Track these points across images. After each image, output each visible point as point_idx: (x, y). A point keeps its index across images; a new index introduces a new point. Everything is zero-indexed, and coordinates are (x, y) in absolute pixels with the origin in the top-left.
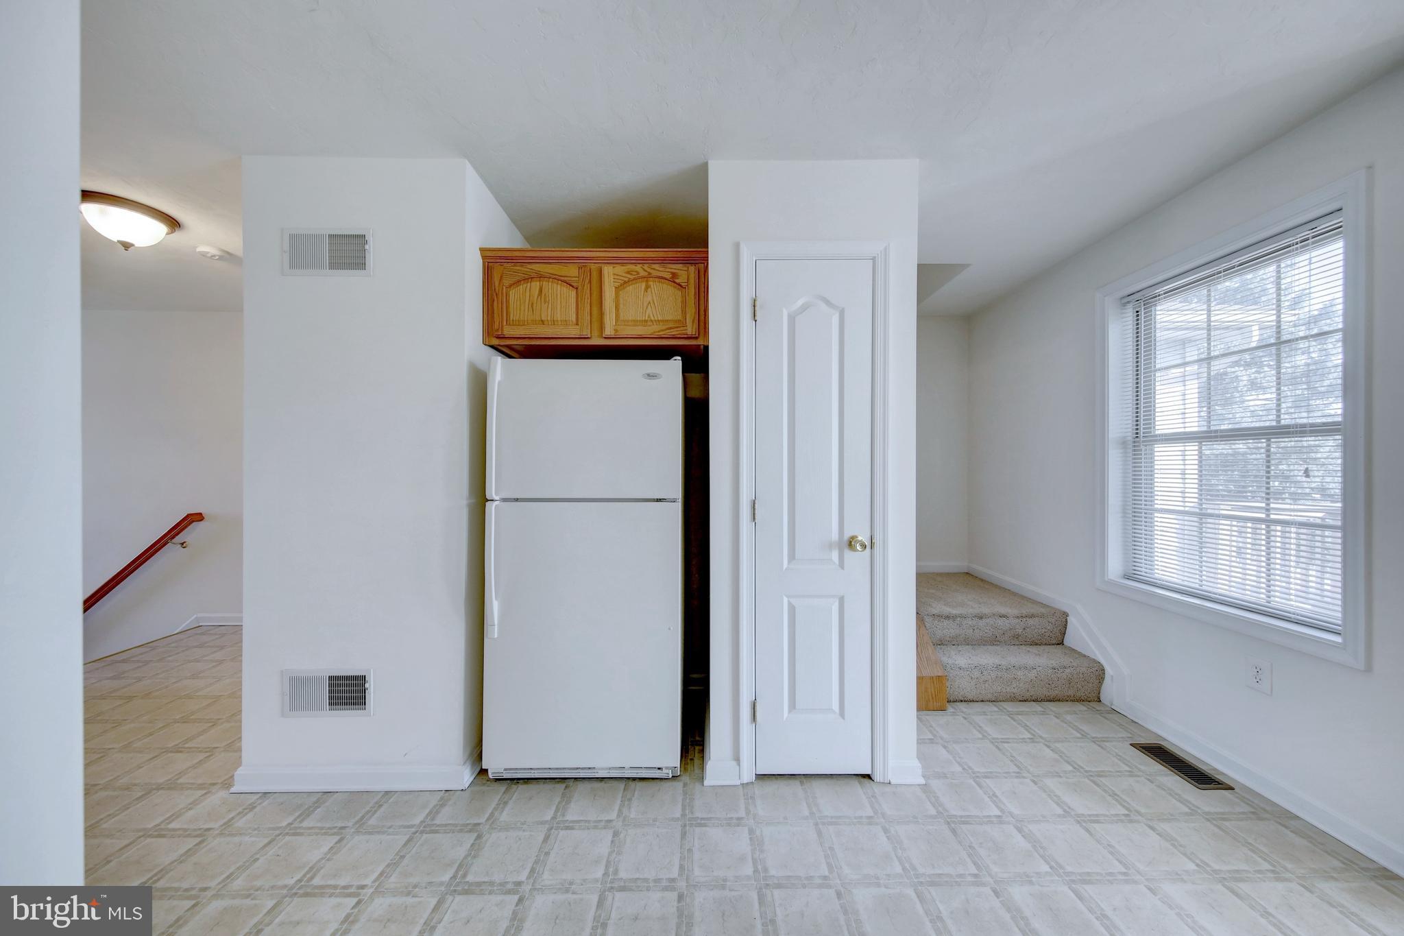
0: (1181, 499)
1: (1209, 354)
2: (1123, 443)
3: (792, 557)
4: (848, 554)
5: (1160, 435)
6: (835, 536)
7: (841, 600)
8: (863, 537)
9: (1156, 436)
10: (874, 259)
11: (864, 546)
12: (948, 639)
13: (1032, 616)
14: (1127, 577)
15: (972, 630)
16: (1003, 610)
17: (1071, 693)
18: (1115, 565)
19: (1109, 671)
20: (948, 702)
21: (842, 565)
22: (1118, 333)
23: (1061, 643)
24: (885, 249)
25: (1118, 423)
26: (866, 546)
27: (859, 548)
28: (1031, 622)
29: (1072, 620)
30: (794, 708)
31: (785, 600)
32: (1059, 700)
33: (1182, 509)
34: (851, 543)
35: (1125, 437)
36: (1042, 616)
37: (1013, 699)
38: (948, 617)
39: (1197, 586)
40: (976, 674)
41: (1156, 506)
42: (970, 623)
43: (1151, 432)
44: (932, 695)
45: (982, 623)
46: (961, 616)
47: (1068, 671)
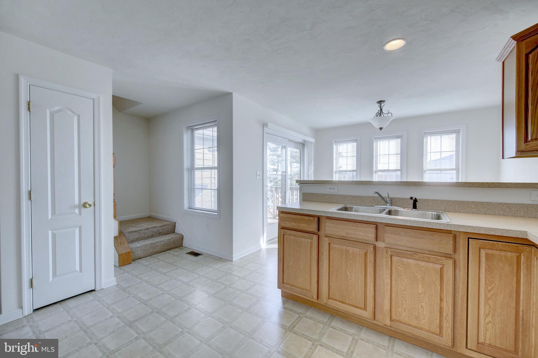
0: (214, 186)
1: (213, 146)
2: (188, 169)
3: (54, 213)
4: (83, 210)
5: (196, 168)
6: (77, 202)
7: (80, 228)
8: (91, 202)
9: (195, 168)
10: (93, 99)
11: (90, 205)
12: (135, 240)
13: (165, 225)
14: (190, 208)
15: (144, 234)
16: (155, 226)
17: (174, 246)
18: (186, 205)
19: (184, 236)
20: (133, 261)
21: (80, 214)
22: (186, 137)
23: (174, 232)
24: (98, 97)
25: (186, 164)
26: (91, 205)
27: (88, 206)
28: (164, 227)
29: (177, 224)
30: (56, 275)
31: (50, 232)
32: (171, 249)
33: (214, 188)
34: (85, 205)
35: (188, 168)
36: (168, 225)
37: (157, 253)
38: (135, 232)
39: (201, 207)
40: (144, 248)
41: (196, 187)
42: (143, 232)
43: (194, 167)
44: (126, 259)
45: (147, 231)
46: (140, 230)
47: (173, 239)
